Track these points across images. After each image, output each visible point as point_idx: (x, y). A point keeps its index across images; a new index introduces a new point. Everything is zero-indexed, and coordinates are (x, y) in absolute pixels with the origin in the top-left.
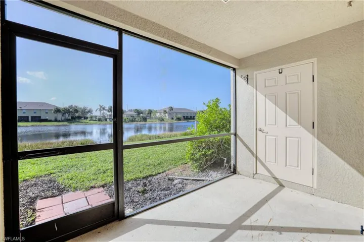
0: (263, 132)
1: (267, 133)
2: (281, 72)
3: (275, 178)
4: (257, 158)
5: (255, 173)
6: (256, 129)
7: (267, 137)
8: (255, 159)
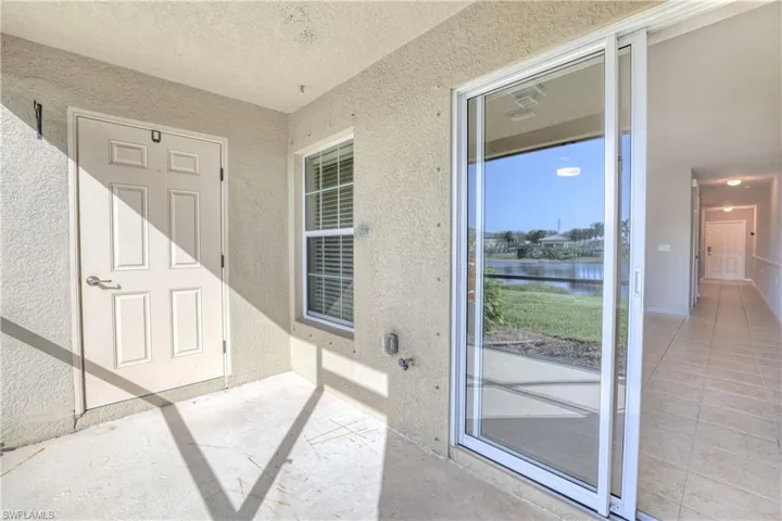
0: (104, 288)
1: (119, 287)
2: (156, 137)
3: (148, 397)
4: (84, 365)
5: (79, 410)
6: (80, 279)
7: (118, 299)
8: (77, 372)
